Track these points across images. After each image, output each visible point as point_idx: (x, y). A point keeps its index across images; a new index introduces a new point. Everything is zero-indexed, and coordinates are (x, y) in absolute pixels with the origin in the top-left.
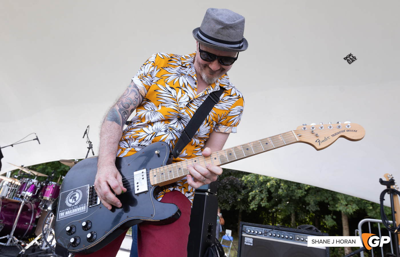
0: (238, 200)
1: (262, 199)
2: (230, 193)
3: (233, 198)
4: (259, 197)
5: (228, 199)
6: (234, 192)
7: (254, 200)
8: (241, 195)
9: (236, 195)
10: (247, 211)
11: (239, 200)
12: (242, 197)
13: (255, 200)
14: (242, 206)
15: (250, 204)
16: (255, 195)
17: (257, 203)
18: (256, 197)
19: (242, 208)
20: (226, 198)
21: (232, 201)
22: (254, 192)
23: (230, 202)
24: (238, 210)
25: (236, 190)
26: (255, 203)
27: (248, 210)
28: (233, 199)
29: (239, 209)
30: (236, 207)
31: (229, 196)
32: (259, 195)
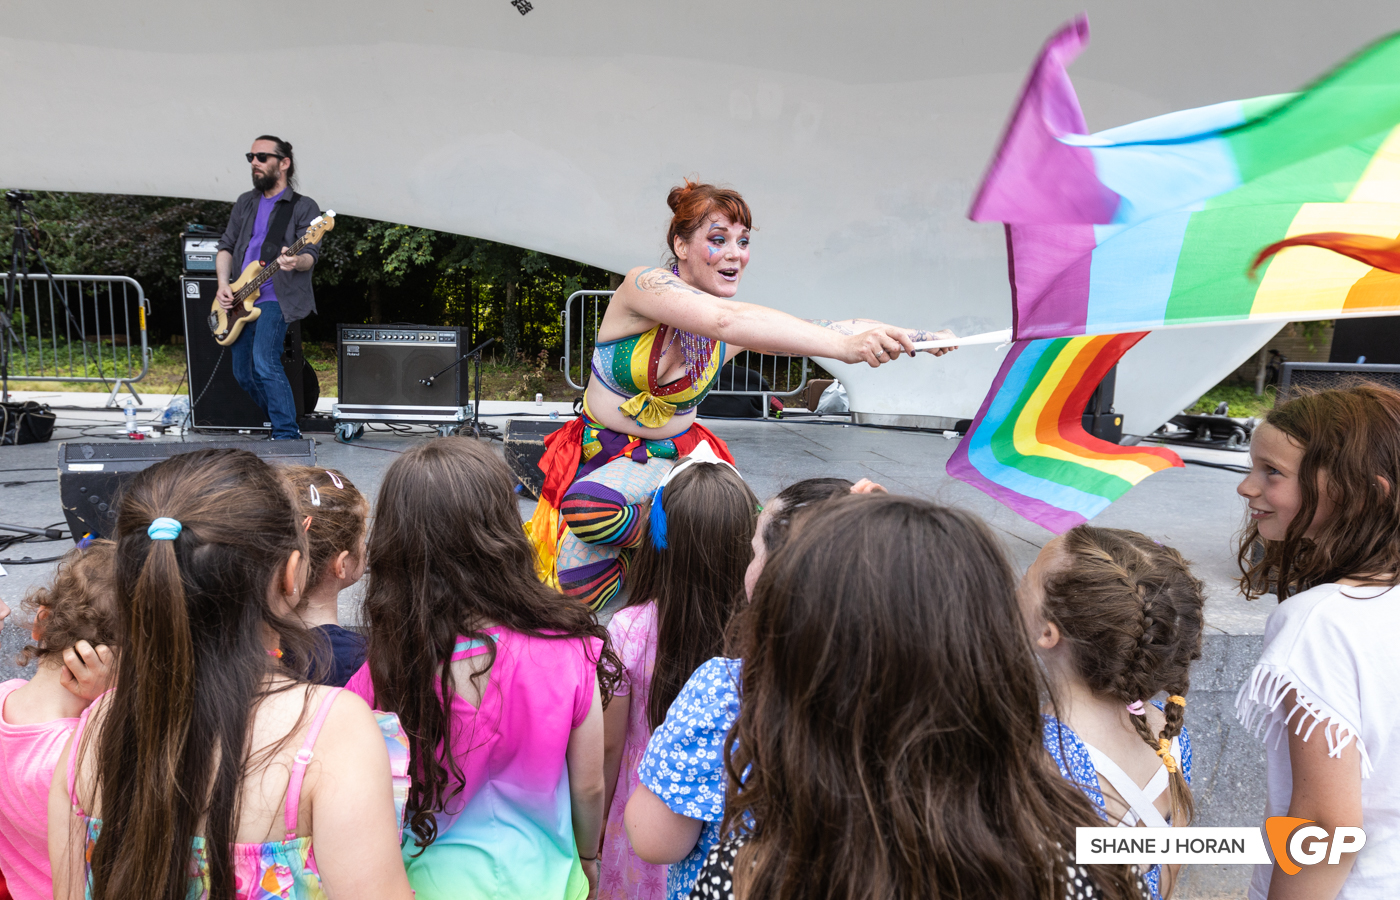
0: (355, 255)
1: (419, 246)
2: (336, 238)
3: (346, 254)
4: (412, 242)
5: (329, 256)
6: (346, 234)
7: (397, 248)
8: (365, 239)
9: (353, 243)
10: (389, 284)
11: (360, 253)
12: (369, 244)
13: (400, 250)
14: (372, 271)
15: (386, 259)
16: (401, 237)
17: (404, 256)
18: (403, 240)
19: (374, 275)
20: (326, 255)
21: (342, 262)
23: (336, 265)
24: (363, 282)
25: (351, 230)
26: (401, 258)
27: (390, 280)
28: (345, 257)
29: (367, 279)
30: (357, 276)
32: (411, 238)
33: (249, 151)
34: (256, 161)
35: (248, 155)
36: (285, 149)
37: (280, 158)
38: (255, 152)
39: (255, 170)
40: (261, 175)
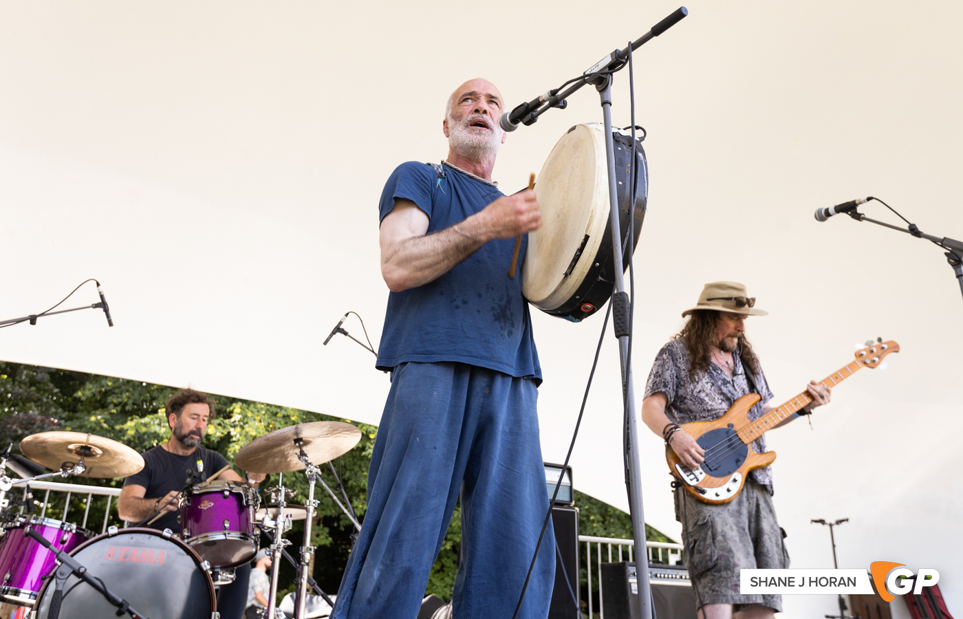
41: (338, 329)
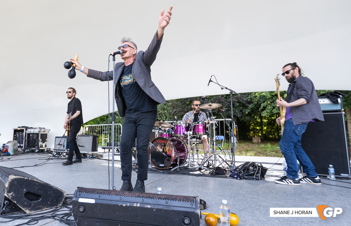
0: (245, 114)
3: (241, 113)
4: (271, 107)
8: (249, 109)
9: (242, 109)
11: (247, 113)
12: (250, 110)
19: (247, 118)
21: (240, 115)
22: (265, 103)
31: (237, 111)
32: (271, 105)
33: (282, 73)
34: (286, 75)
35: (282, 74)
36: (294, 65)
37: (293, 69)
38: (284, 72)
39: (286, 77)
40: (289, 78)
41: (210, 81)
